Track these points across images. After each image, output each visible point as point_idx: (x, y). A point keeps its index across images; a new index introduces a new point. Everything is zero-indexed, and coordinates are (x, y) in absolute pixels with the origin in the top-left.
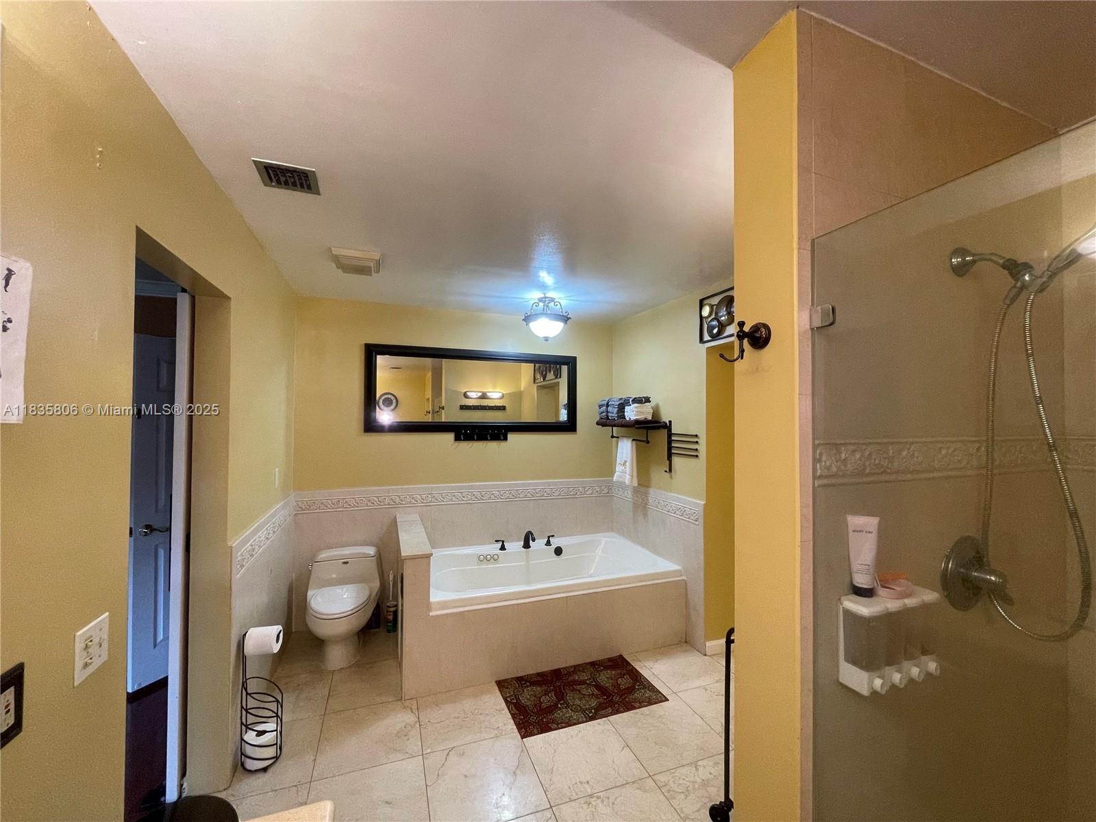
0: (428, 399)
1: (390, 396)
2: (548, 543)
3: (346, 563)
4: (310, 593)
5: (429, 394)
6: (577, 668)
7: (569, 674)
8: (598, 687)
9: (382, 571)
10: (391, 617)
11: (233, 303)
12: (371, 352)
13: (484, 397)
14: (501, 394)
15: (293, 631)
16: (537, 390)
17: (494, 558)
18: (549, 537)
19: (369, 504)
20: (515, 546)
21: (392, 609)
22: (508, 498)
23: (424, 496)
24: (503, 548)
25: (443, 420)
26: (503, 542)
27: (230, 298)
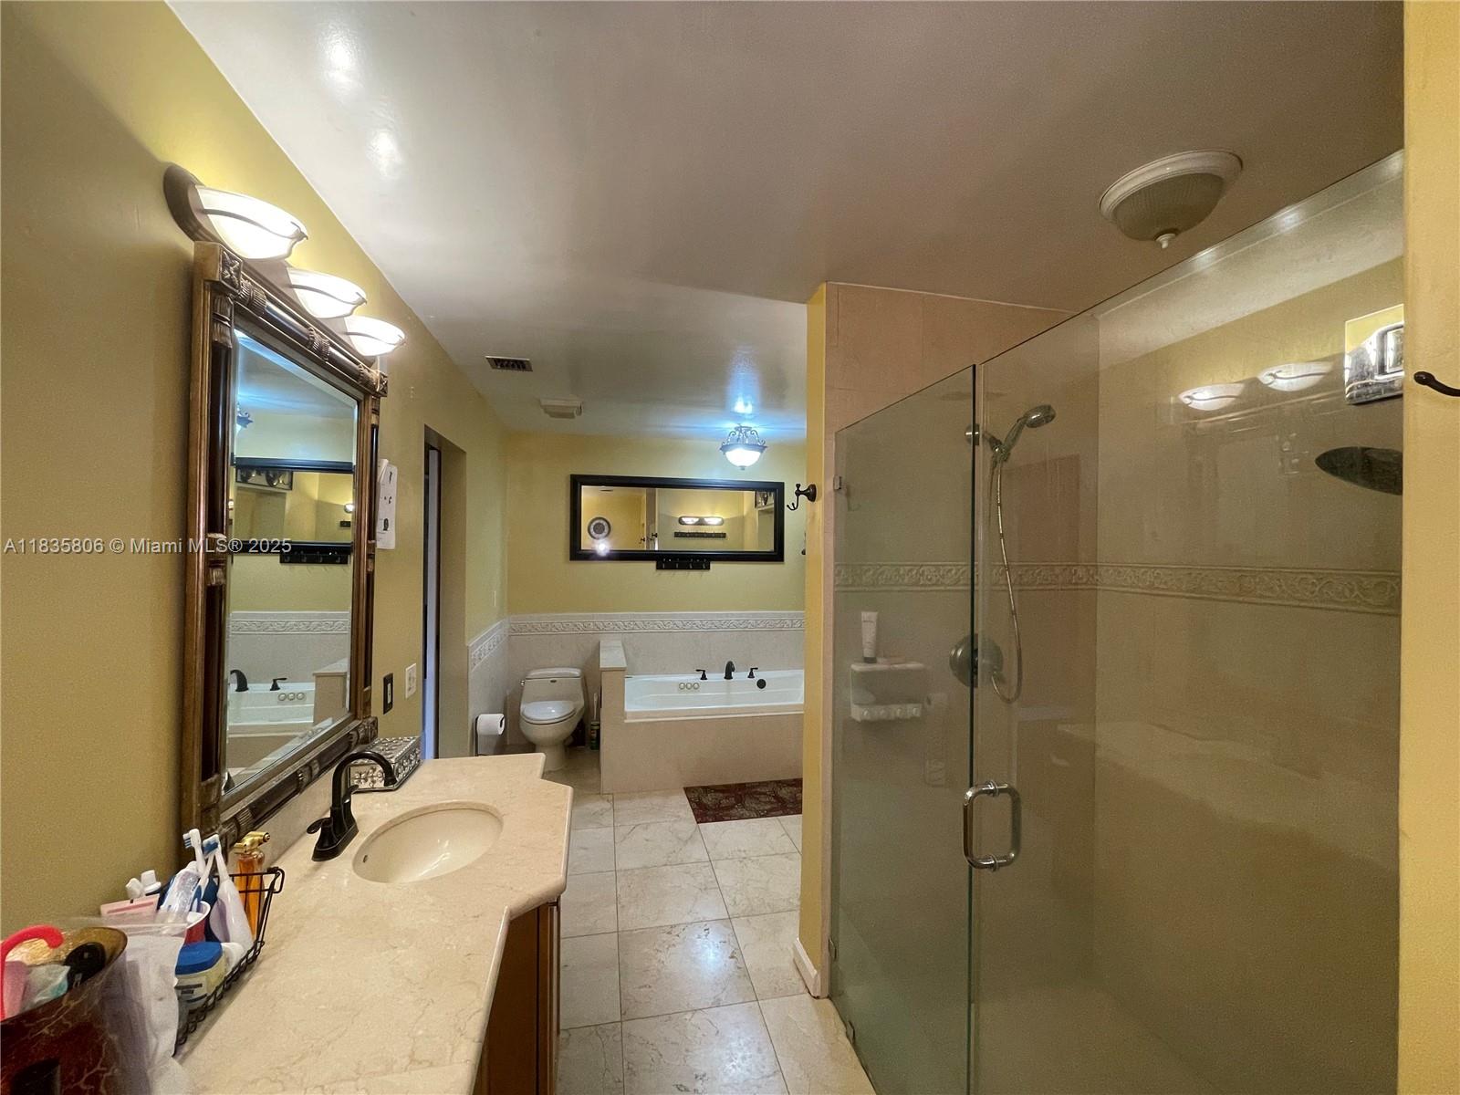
0: (643, 525)
1: (602, 522)
2: (751, 676)
3: (554, 681)
4: (522, 707)
5: (644, 520)
6: (761, 784)
7: (753, 787)
8: (776, 797)
9: (587, 692)
10: (595, 735)
11: (468, 456)
12: (577, 482)
13: (701, 522)
14: (720, 520)
15: (508, 743)
16: (759, 515)
17: (694, 687)
18: (752, 669)
19: (576, 629)
20: (716, 677)
21: (596, 728)
22: (710, 628)
23: (626, 623)
24: (704, 677)
25: (656, 549)
26: (704, 671)
27: (465, 452)
